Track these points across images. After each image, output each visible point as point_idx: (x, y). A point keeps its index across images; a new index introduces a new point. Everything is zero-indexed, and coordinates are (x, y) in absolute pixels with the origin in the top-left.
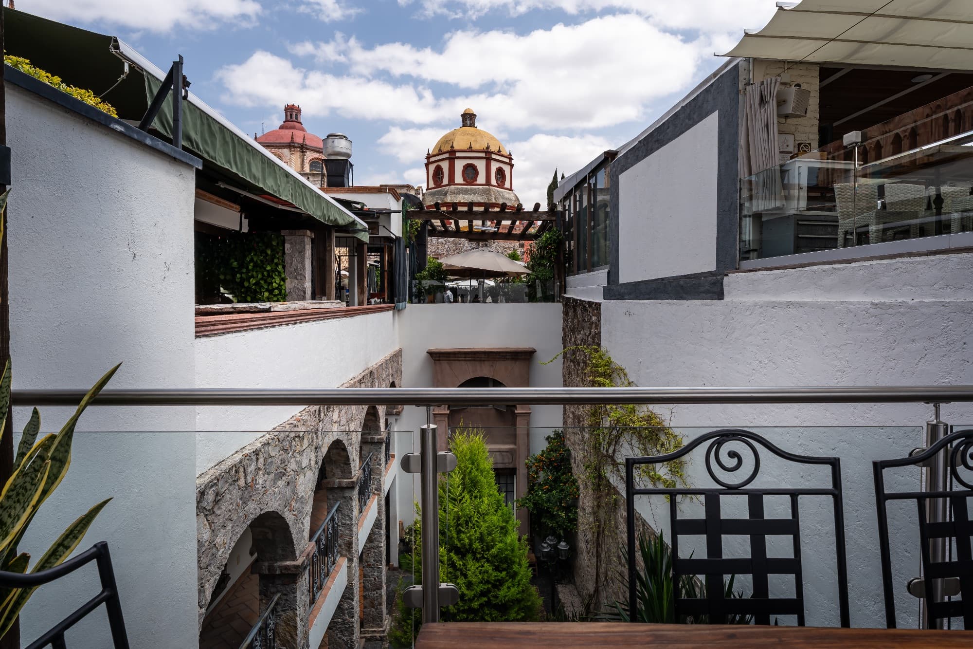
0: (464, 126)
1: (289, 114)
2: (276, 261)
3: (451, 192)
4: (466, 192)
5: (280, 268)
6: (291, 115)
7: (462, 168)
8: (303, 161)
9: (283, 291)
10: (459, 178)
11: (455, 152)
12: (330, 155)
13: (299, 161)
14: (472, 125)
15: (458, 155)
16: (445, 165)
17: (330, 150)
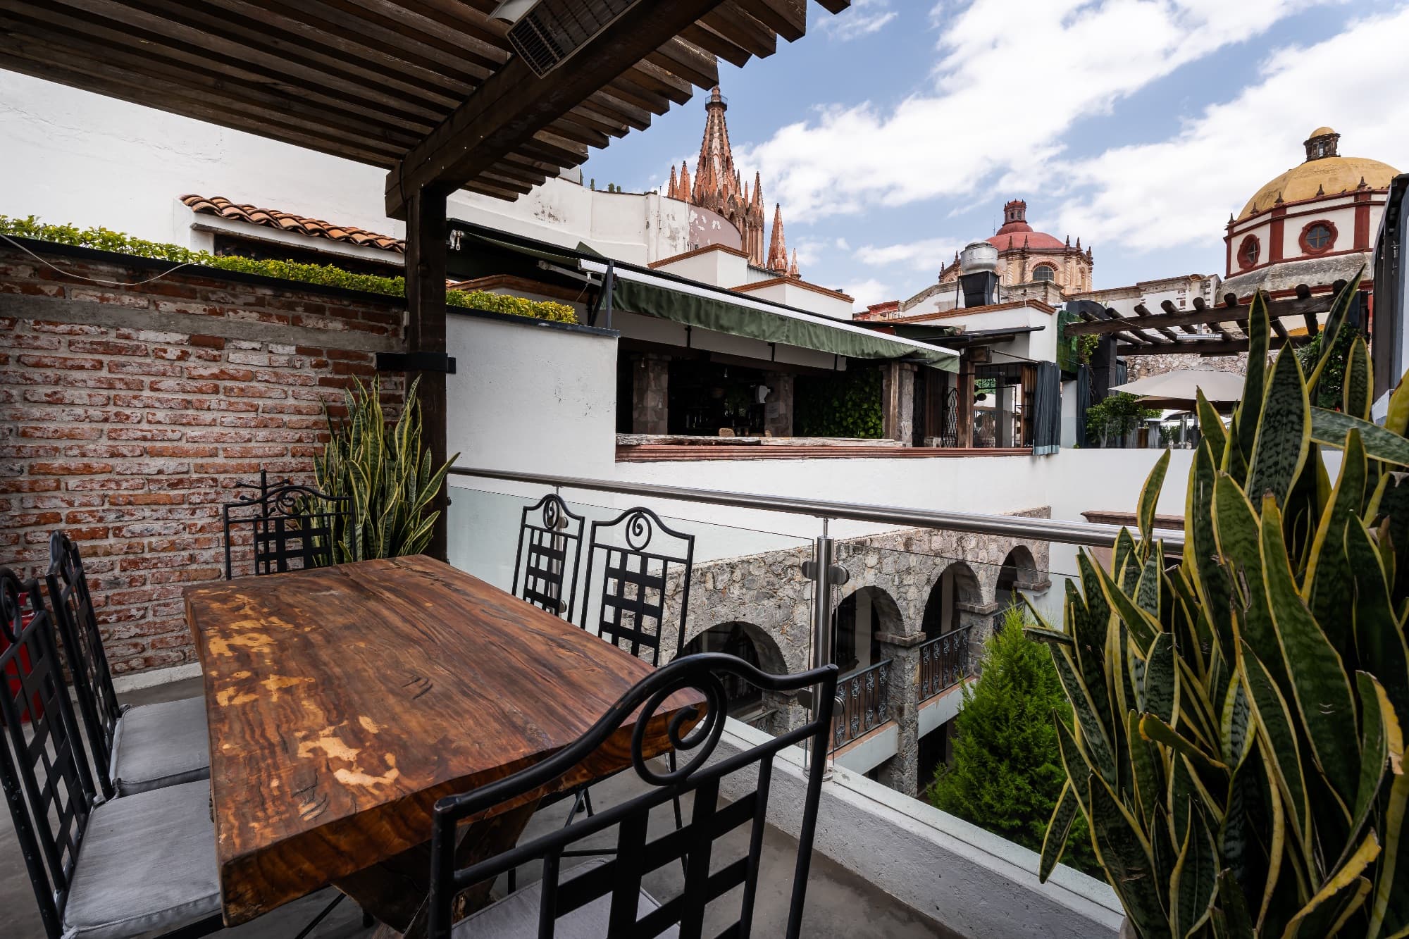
0: (1309, 159)
1: (1009, 214)
2: (873, 398)
3: (1273, 276)
4: (1308, 270)
5: (877, 406)
6: (1012, 214)
7: (1299, 232)
8: (1024, 269)
9: (879, 431)
10: (1291, 248)
11: (1285, 207)
12: (968, 270)
13: (1018, 271)
14: (1331, 153)
15: (1290, 211)
16: (1263, 235)
17: (968, 264)
